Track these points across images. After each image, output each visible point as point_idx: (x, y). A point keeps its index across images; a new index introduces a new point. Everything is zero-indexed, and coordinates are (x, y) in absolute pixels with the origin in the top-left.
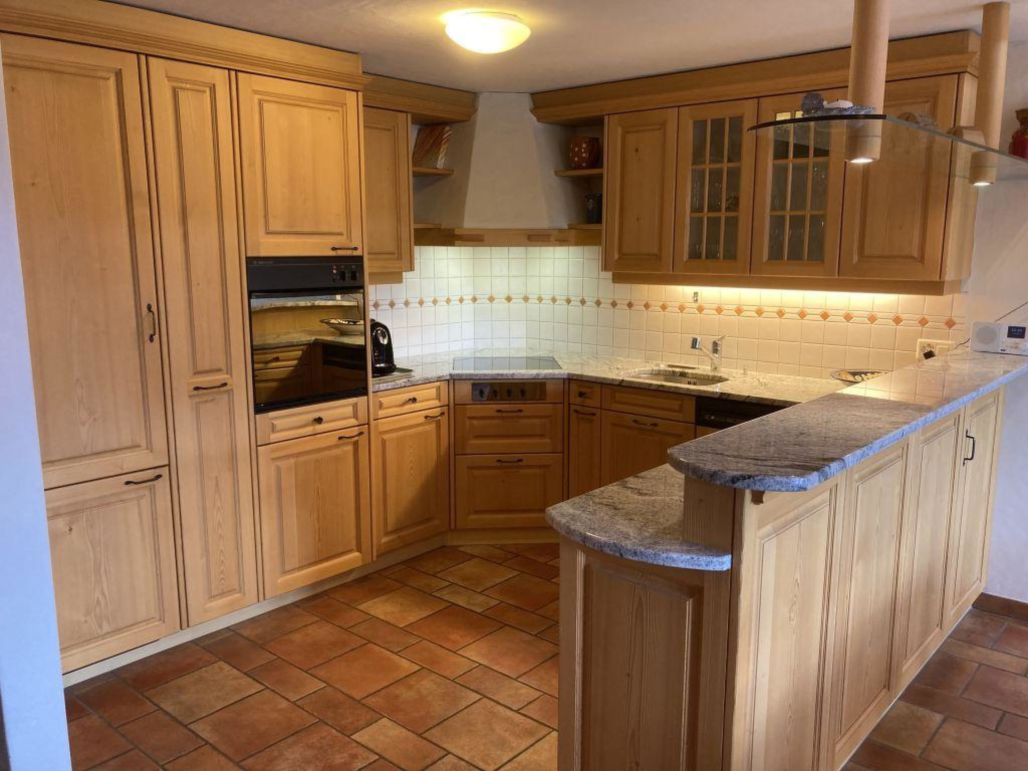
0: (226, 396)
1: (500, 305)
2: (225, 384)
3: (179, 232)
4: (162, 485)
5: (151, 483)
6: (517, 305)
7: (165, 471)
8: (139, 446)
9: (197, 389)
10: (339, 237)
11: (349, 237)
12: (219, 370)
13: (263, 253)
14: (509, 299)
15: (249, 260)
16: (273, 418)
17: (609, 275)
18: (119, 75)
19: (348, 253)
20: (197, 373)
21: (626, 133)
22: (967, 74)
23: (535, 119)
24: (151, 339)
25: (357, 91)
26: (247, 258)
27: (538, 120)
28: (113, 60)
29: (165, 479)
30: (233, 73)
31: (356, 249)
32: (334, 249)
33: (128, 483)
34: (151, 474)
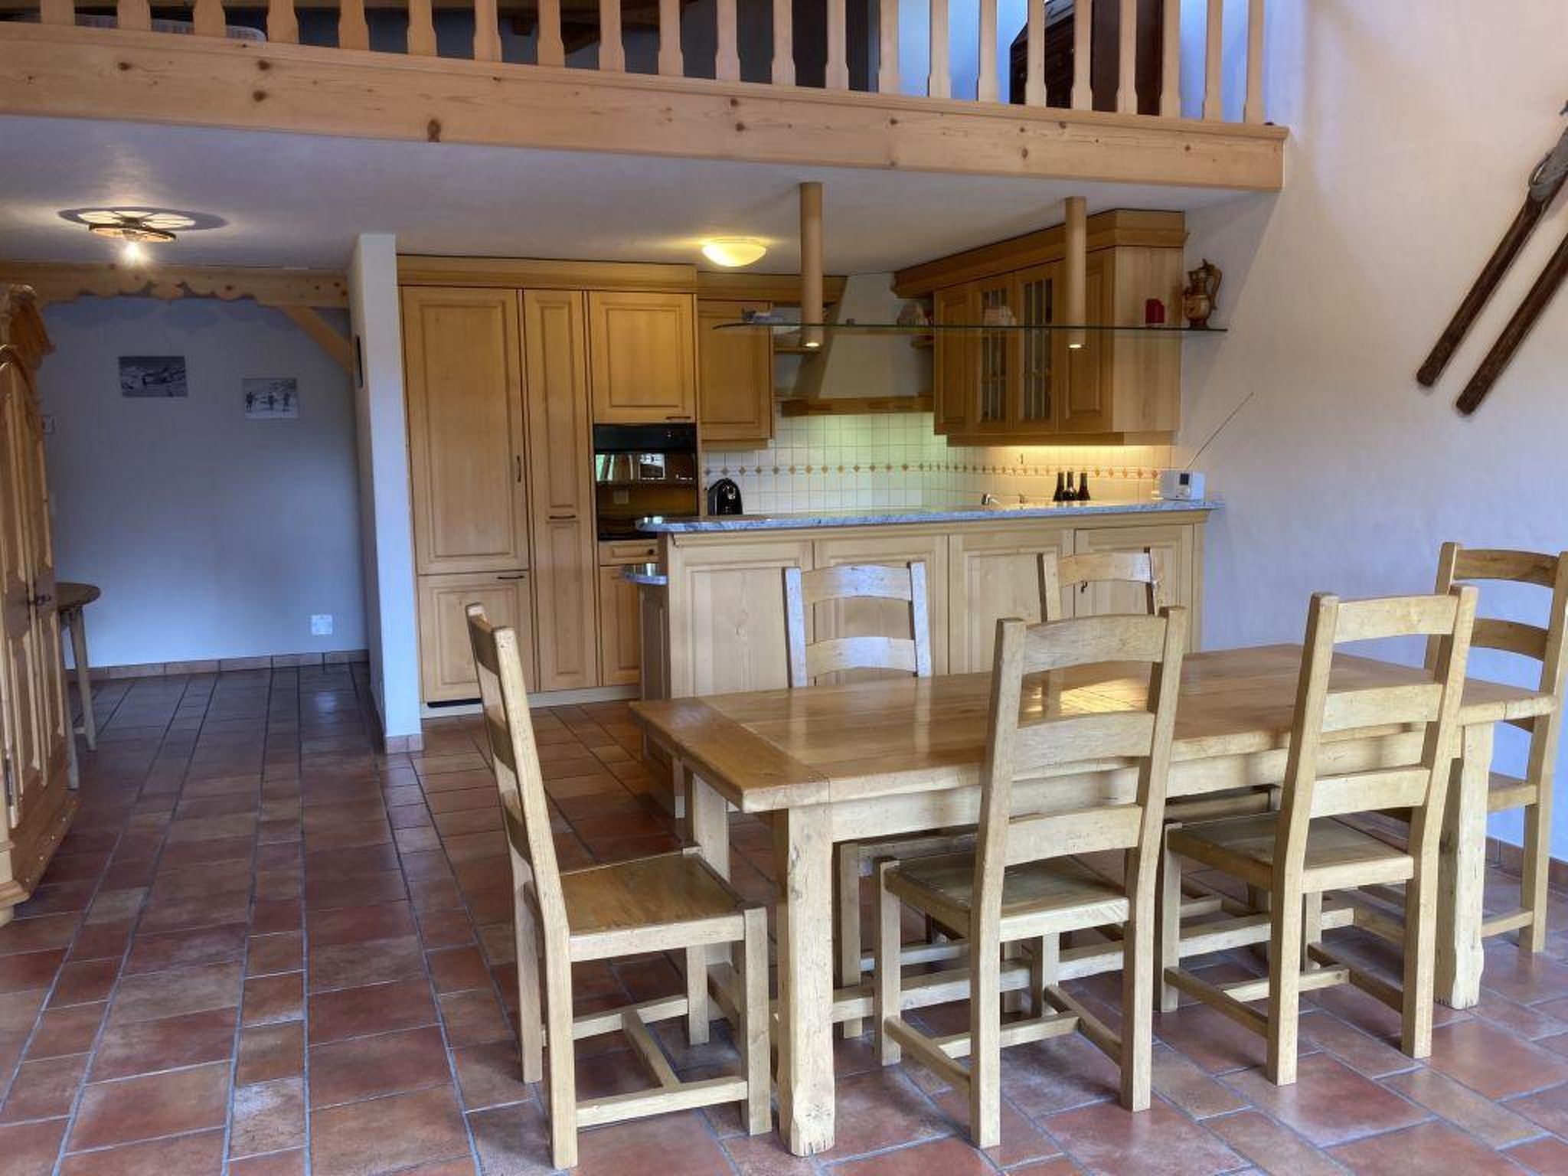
0: (576, 525)
1: (897, 474)
2: (573, 517)
3: (543, 406)
4: (524, 585)
5: (515, 580)
6: (913, 473)
7: (526, 574)
8: (508, 553)
9: (552, 518)
10: (675, 409)
11: (684, 408)
12: (570, 506)
13: (607, 421)
14: (905, 467)
15: (595, 426)
16: (614, 546)
17: (943, 438)
18: (504, 303)
19: (682, 421)
20: (553, 507)
21: (947, 306)
22: (1117, 248)
23: (895, 296)
24: (519, 480)
25: (692, 294)
26: (594, 425)
27: (900, 296)
28: (499, 294)
29: (526, 580)
30: (585, 293)
31: (689, 418)
32: (668, 418)
33: (500, 578)
34: (515, 574)
